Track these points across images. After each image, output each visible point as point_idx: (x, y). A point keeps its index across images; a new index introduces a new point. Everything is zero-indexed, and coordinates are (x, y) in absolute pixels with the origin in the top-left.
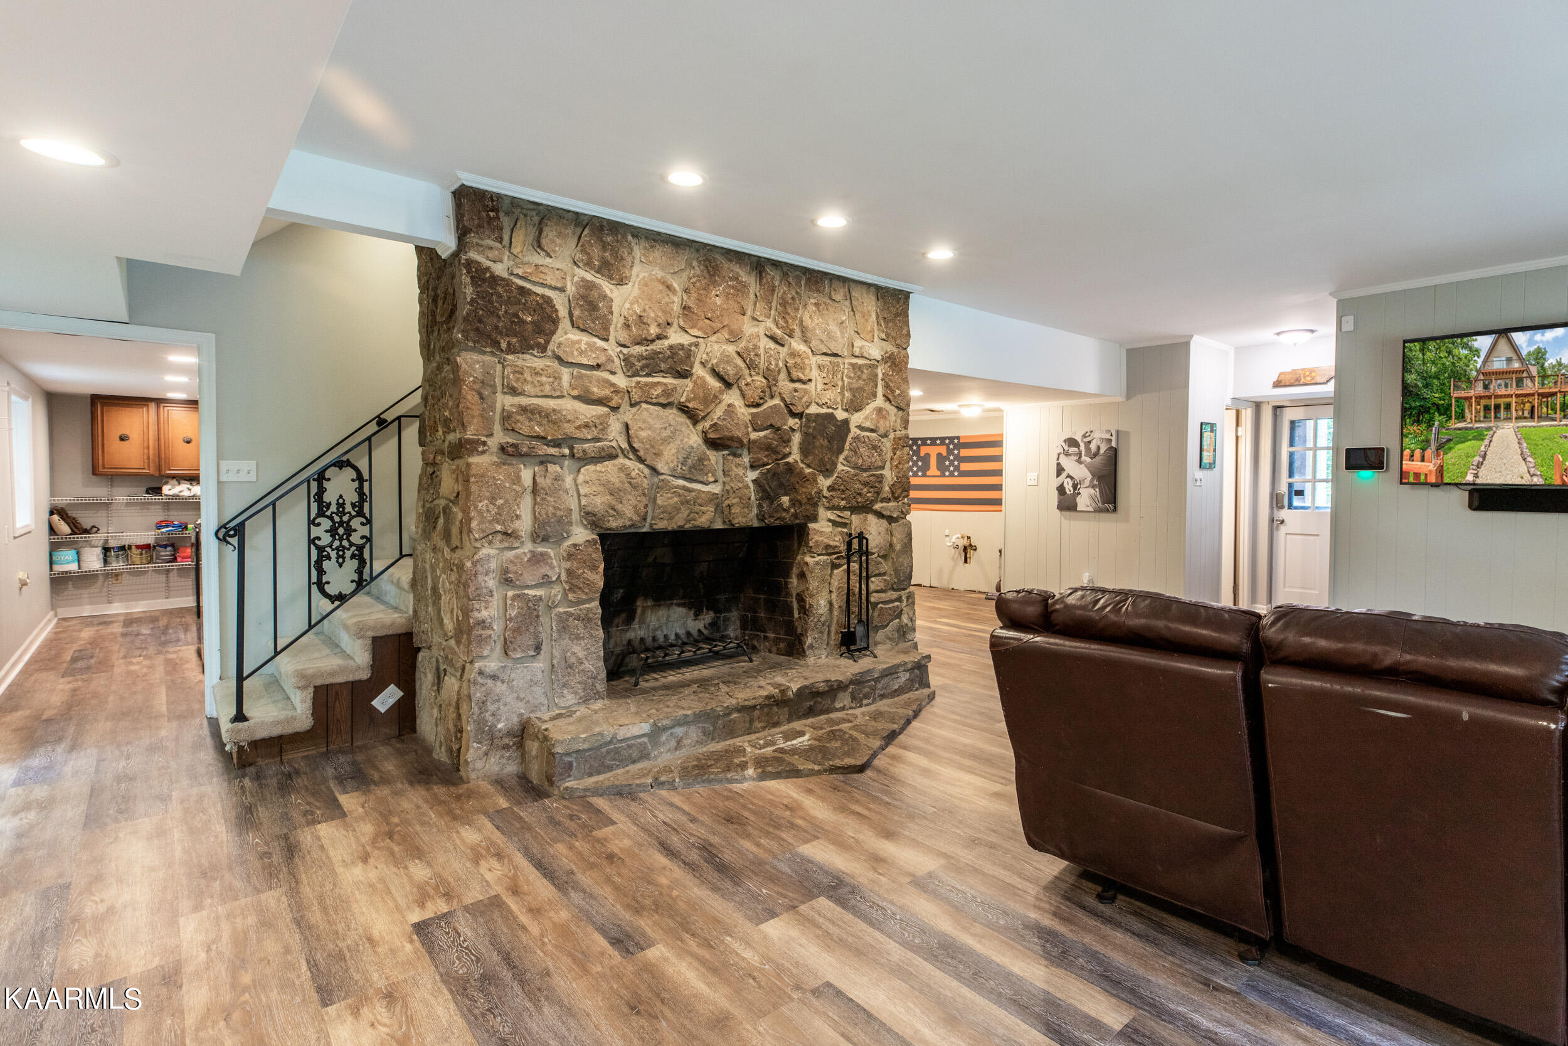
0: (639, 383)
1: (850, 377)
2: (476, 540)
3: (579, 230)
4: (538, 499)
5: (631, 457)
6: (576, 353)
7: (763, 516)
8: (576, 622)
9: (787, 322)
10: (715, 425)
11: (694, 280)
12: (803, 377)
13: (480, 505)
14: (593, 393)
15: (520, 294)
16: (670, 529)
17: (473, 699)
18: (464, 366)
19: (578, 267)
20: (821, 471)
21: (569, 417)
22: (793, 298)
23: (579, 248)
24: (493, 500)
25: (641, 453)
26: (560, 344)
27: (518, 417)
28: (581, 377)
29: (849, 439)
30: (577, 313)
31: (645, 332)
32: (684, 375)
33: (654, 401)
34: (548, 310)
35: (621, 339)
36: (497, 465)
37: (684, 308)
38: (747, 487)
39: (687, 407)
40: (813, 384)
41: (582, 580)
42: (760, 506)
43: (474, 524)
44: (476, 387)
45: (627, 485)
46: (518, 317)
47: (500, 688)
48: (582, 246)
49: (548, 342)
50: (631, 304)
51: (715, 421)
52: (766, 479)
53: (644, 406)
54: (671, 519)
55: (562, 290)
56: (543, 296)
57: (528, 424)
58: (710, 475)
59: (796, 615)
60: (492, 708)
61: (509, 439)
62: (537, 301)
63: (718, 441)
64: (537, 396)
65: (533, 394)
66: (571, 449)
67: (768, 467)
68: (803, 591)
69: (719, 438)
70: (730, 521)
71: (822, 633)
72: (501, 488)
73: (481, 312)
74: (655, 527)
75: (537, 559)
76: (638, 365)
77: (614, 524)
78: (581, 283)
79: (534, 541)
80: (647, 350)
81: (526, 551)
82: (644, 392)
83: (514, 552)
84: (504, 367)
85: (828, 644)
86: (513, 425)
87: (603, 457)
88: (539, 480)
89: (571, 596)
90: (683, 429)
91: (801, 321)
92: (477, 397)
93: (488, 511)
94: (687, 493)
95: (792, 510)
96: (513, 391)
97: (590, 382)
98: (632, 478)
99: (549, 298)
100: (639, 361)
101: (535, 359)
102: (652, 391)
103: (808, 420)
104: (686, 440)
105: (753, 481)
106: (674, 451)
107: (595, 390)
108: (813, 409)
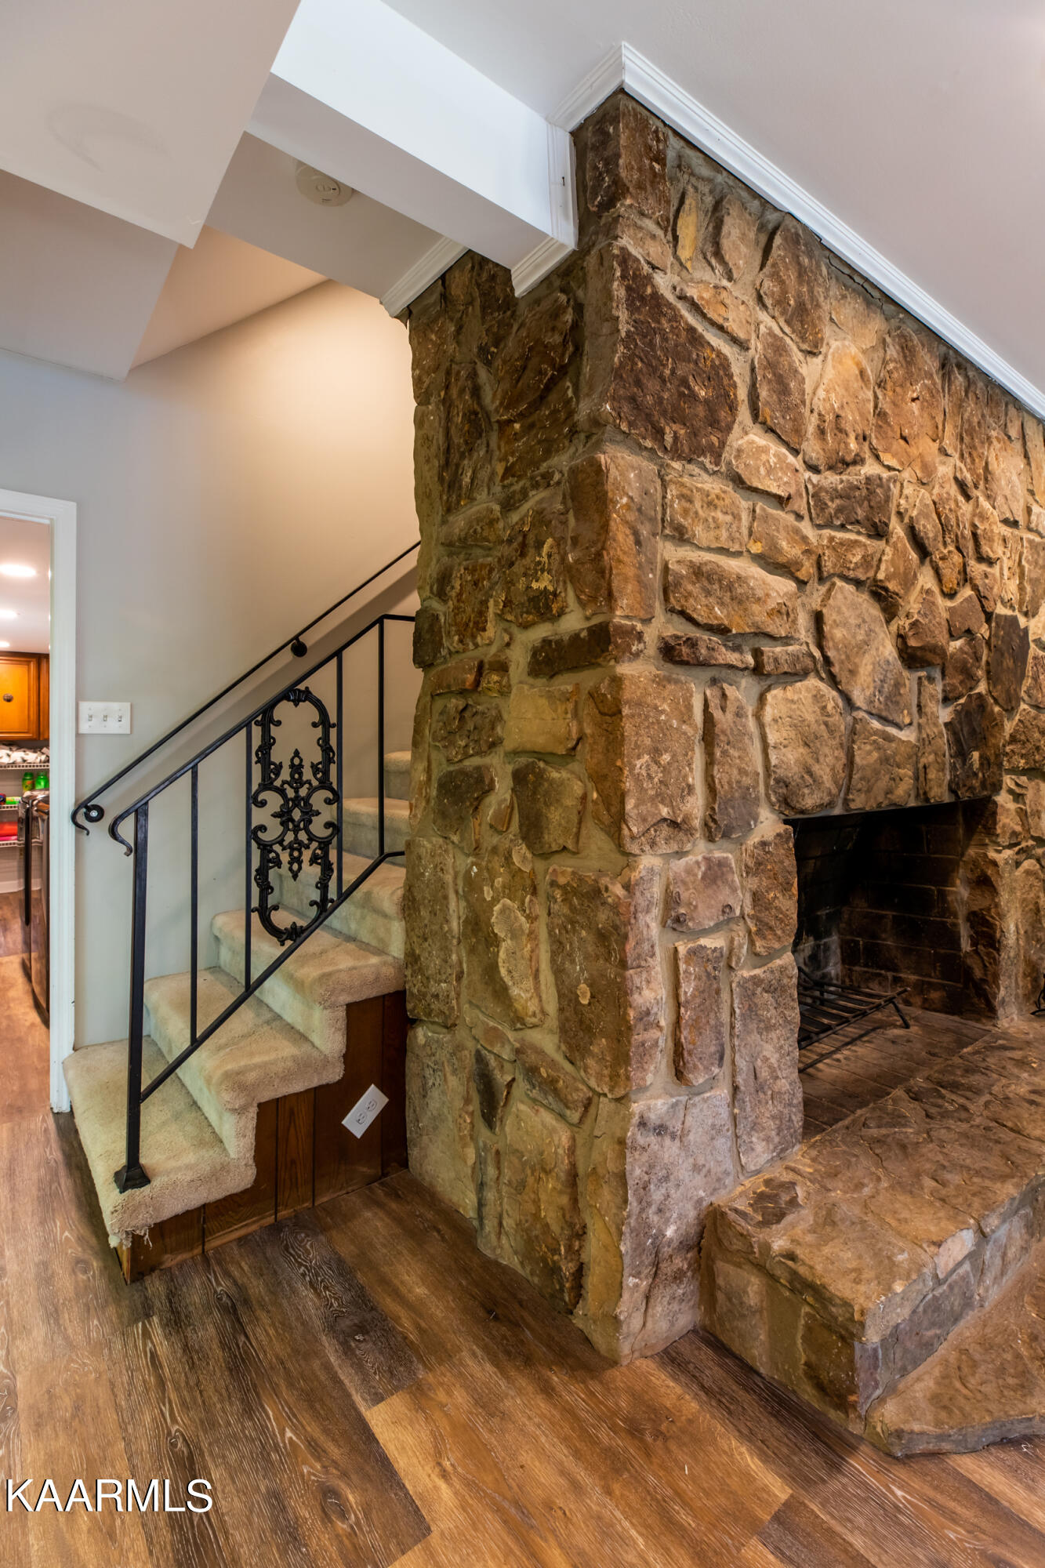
0: (831, 539)
1: (1028, 561)
2: (633, 838)
3: (763, 239)
4: (718, 753)
5: (824, 675)
6: (763, 471)
7: (958, 784)
8: (765, 995)
9: (973, 461)
10: (914, 624)
11: (891, 366)
12: (991, 555)
13: (638, 763)
14: (779, 551)
15: (690, 343)
16: (867, 809)
17: (631, 1183)
18: (614, 473)
19: (764, 306)
20: (1006, 710)
21: (760, 593)
22: (979, 423)
23: (767, 270)
24: (656, 752)
25: (836, 670)
26: (739, 451)
27: (690, 587)
28: (766, 518)
29: (1030, 660)
30: (764, 393)
31: (843, 445)
32: (879, 532)
33: (851, 574)
34: (726, 381)
35: (814, 455)
36: (661, 682)
37: (879, 414)
38: (941, 733)
39: (886, 589)
40: (997, 567)
41: (773, 911)
42: (953, 768)
43: (630, 804)
44: (631, 517)
45: (823, 727)
46: (689, 387)
47: (670, 1150)
48: (774, 265)
49: (723, 444)
50: (827, 392)
51: (916, 617)
52: (960, 723)
53: (839, 583)
54: (869, 791)
55: (742, 345)
56: (719, 354)
57: (704, 601)
58: (906, 712)
59: (966, 946)
60: (657, 1195)
61: (677, 628)
62: (712, 361)
63: (919, 653)
64: (709, 549)
65: (705, 544)
66: (757, 653)
67: (962, 701)
68: (989, 910)
69: (921, 648)
70: (925, 793)
71: (1010, 977)
72: (665, 728)
73: (640, 364)
74: (853, 806)
75: (715, 873)
76: (832, 506)
77: (810, 801)
78: (770, 340)
79: (711, 839)
80: (842, 481)
81: (700, 858)
82: (839, 557)
83: (683, 861)
84: (664, 486)
85: (1017, 996)
86: (683, 601)
87: (795, 674)
88: (717, 714)
89: (760, 945)
90: (877, 630)
91: (987, 463)
92: (631, 539)
93: (650, 777)
94: (886, 744)
95: (980, 775)
96: (681, 536)
97: (778, 531)
98: (829, 716)
99: (726, 359)
100: (832, 500)
101: (705, 476)
102: (850, 557)
103: (997, 624)
104: (881, 648)
105: (946, 724)
106: (870, 667)
107: (784, 544)
108: (1001, 610)
